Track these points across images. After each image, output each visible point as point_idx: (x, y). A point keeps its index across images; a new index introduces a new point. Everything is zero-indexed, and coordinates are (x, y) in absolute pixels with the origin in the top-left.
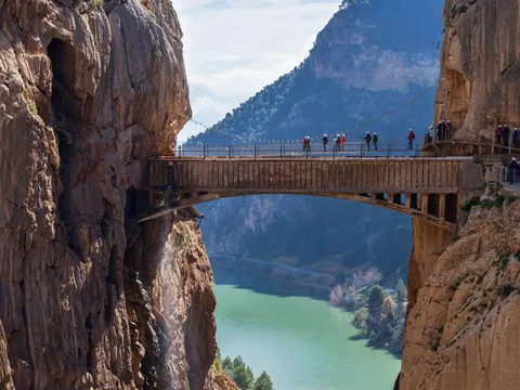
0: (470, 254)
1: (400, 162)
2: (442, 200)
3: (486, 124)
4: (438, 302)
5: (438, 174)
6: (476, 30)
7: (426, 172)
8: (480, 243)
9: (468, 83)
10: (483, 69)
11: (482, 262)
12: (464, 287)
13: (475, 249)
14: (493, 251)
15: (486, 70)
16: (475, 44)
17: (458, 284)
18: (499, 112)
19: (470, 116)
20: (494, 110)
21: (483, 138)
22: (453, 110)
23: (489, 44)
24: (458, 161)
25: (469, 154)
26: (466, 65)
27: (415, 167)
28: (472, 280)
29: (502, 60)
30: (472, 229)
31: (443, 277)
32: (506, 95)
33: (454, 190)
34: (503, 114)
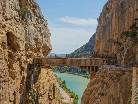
0: (96, 83)
1: (85, 59)
2: (95, 68)
3: (104, 51)
4: (88, 95)
5: (94, 62)
6: (101, 32)
7: (91, 62)
8: (98, 80)
9: (100, 43)
10: (103, 40)
11: (98, 85)
12: (94, 92)
13: (97, 82)
14: (101, 83)
15: (104, 40)
16: (101, 34)
17: (93, 90)
18: (107, 49)
19: (101, 49)
20: (106, 48)
21: (104, 54)
22: (97, 48)
23: (104, 34)
24: (98, 60)
25: (101, 58)
26: (100, 39)
27: (89, 60)
28: (96, 90)
29: (107, 38)
30: (96, 76)
31: (89, 88)
32: (108, 45)
33: (97, 66)
34: (108, 49)
